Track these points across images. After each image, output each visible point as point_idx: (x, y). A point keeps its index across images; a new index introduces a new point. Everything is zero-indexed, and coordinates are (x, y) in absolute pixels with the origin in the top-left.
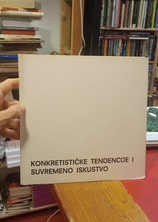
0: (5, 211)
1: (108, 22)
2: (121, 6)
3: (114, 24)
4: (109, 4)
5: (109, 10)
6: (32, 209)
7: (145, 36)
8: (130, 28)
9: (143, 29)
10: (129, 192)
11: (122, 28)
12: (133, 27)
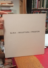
0: (4, 67)
1: (34, 7)
2: (38, 2)
3: (36, 7)
4: (35, 1)
5: (34, 3)
6: (12, 66)
7: (46, 11)
8: (41, 9)
9: (46, 9)
10: (41, 63)
11: (39, 9)
12: (42, 8)
